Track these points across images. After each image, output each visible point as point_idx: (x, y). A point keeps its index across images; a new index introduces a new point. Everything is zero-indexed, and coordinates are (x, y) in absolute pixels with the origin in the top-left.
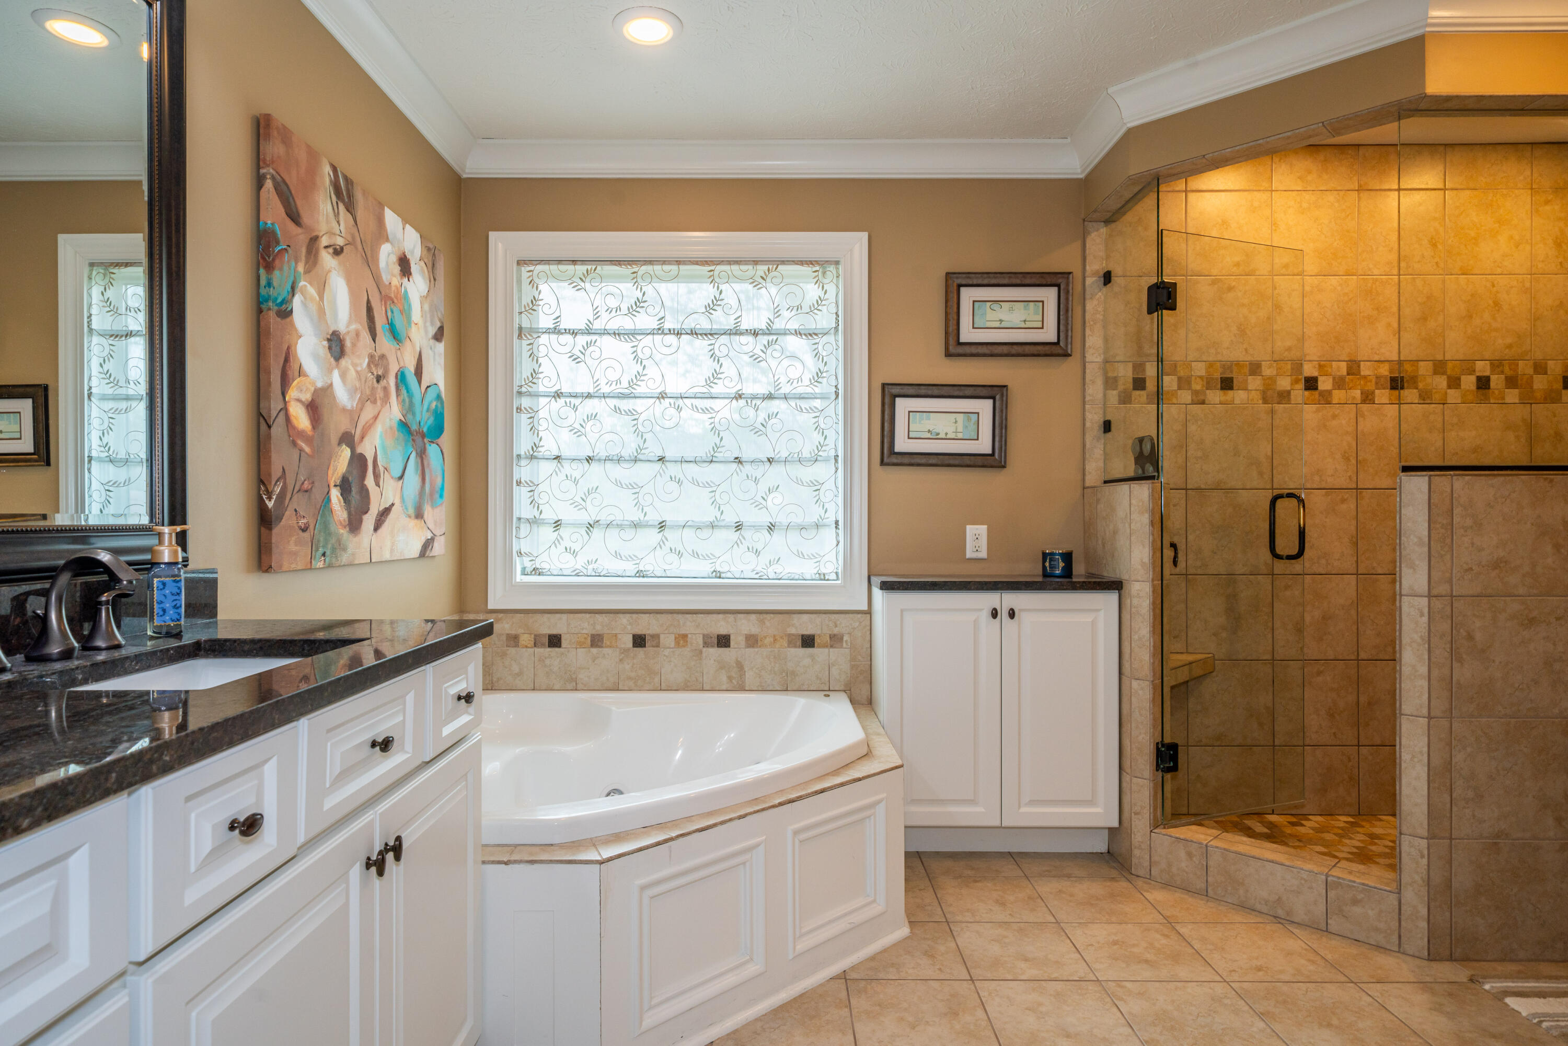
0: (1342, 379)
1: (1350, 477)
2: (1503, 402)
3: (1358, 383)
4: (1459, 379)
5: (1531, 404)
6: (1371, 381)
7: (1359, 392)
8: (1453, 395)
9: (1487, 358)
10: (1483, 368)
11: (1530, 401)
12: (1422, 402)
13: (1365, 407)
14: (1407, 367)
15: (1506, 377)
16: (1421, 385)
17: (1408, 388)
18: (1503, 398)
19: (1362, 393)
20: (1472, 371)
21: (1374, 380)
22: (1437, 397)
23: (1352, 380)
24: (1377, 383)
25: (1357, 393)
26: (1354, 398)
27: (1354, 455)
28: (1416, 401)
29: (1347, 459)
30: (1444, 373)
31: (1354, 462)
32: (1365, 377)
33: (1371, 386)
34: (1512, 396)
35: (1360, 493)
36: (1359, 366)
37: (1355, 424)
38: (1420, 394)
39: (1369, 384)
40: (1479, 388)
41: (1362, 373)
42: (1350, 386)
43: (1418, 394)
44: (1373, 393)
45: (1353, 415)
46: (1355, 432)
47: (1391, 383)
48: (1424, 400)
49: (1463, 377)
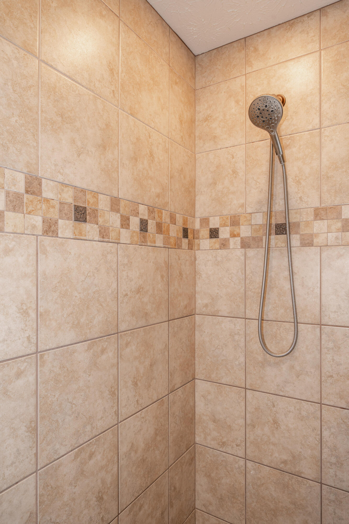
0: (18, 197)
1: (28, 338)
2: (153, 245)
3: (39, 207)
4: (128, 219)
5: (169, 248)
6: (53, 207)
7: (40, 219)
8: (125, 235)
9: (146, 202)
10: (143, 211)
11: (169, 246)
12: (102, 239)
13: (47, 240)
14: (89, 197)
15: (156, 223)
16: (100, 220)
17: (90, 222)
18: (155, 242)
19: (43, 222)
20: (137, 214)
21: (57, 206)
22: (113, 235)
23: (31, 201)
24: (60, 211)
25: (38, 220)
26: (34, 227)
27: (34, 306)
28: (97, 238)
29: (25, 313)
30: (118, 211)
31: (33, 315)
32: (47, 200)
33: (54, 214)
34: (159, 240)
35: (42, 357)
36: (40, 184)
37: (35, 263)
38: (100, 231)
39: (51, 210)
40: (141, 230)
41: (44, 195)
42: (30, 209)
43: (98, 230)
44: (56, 223)
45: (32, 251)
46: (35, 274)
47: (75, 214)
48: (103, 238)
49: (131, 218)
